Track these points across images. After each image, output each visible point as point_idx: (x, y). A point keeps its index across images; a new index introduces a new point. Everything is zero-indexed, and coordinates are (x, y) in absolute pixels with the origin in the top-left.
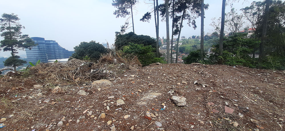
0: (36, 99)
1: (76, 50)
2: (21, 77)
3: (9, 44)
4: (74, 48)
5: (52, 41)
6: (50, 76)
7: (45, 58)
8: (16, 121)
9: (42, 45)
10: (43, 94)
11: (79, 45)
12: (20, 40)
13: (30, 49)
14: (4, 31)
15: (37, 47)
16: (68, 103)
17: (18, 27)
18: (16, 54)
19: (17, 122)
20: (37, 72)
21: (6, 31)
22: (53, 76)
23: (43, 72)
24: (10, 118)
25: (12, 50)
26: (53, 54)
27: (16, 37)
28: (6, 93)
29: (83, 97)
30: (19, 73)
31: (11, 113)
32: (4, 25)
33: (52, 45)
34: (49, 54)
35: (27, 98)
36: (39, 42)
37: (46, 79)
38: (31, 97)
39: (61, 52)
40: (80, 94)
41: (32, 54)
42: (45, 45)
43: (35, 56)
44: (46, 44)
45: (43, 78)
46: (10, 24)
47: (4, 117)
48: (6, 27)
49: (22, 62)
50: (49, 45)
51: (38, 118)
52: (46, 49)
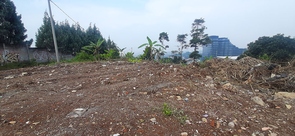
0: (209, 88)
1: (250, 46)
2: (199, 67)
3: (195, 42)
4: (248, 45)
5: (224, 38)
6: (220, 71)
7: (215, 55)
8: (195, 100)
9: (215, 42)
10: (215, 86)
11: (256, 41)
12: (202, 38)
13: (207, 46)
14: (193, 33)
15: (211, 44)
16: (241, 105)
17: (203, 28)
18: (197, 50)
19: (197, 102)
20: (211, 65)
21: (195, 32)
22: (223, 71)
23: (215, 66)
24: (192, 96)
25: (196, 46)
26: (223, 51)
27: (200, 37)
28: (190, 77)
29: (260, 107)
30: (199, 64)
31: (193, 93)
32: (194, 28)
33: (223, 42)
34: (219, 51)
35: (204, 85)
36: (214, 39)
37: (216, 73)
38: (206, 86)
39: (231, 49)
40: (256, 102)
41: (207, 50)
42: (217, 42)
43: (208, 52)
44: (219, 41)
45: (214, 72)
46: (198, 27)
47: (188, 94)
48: (195, 30)
49: (200, 56)
50: (221, 43)
51: (210, 106)
52: (217, 46)
